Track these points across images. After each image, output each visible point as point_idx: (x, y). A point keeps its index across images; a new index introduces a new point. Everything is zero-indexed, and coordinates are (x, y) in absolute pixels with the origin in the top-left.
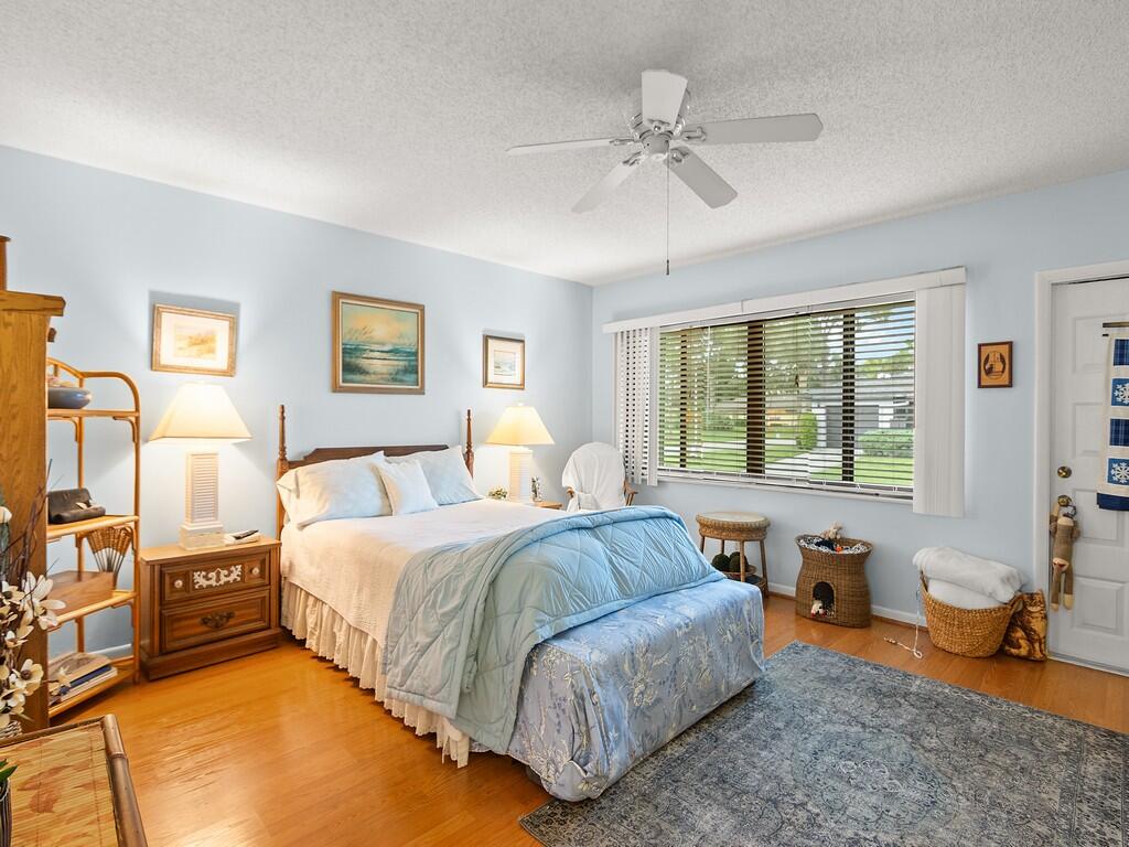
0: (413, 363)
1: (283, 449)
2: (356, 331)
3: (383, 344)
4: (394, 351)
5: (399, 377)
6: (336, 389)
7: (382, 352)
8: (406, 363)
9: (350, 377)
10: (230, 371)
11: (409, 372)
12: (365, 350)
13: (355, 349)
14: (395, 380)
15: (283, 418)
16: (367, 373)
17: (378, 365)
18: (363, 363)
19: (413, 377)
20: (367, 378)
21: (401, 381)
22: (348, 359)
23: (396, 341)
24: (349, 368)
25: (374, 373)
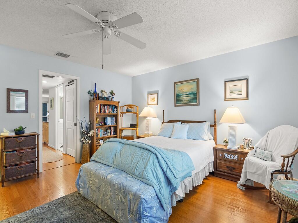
0: (195, 96)
1: (164, 120)
2: (180, 90)
3: (187, 93)
4: (189, 94)
5: (191, 101)
6: (175, 106)
7: (186, 95)
8: (193, 97)
9: (178, 102)
10: (157, 104)
11: (194, 99)
12: (182, 95)
13: (180, 95)
14: (190, 102)
15: (164, 113)
16: (182, 101)
17: (185, 99)
18: (182, 98)
19: (196, 100)
20: (183, 102)
21: (192, 102)
22: (178, 98)
23: (190, 91)
24: (178, 100)
25: (184, 101)
